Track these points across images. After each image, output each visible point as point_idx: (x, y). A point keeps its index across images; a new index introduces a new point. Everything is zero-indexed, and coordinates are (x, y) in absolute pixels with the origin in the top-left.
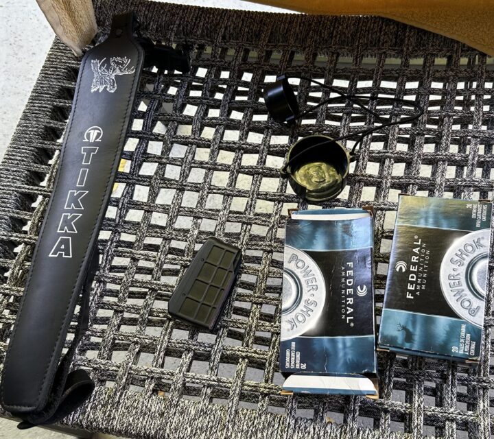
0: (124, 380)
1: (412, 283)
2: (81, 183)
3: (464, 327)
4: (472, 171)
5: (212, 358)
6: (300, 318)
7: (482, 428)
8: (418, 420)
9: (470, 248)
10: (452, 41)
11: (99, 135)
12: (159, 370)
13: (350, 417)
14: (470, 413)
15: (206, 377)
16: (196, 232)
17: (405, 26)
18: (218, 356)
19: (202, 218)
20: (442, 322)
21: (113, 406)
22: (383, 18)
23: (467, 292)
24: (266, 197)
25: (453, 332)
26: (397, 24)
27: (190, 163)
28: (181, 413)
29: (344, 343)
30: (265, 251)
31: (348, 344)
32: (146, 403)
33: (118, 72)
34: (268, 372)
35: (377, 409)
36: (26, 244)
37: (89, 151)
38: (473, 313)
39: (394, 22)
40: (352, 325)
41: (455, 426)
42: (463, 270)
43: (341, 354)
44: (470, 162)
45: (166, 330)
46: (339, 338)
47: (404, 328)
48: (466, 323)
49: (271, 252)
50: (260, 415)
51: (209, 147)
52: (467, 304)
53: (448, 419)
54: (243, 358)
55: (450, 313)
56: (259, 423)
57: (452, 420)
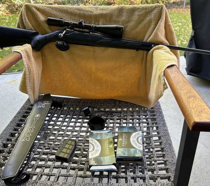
0: (40, 176)
1: (124, 143)
2: (33, 125)
3: (138, 150)
4: (136, 124)
5: (68, 169)
6: (94, 153)
7: (147, 177)
8: (129, 178)
9: (137, 135)
10: (128, 102)
11: (39, 116)
12: (51, 173)
13: (110, 179)
14: (143, 175)
15: (65, 174)
16: (63, 140)
17: (116, 100)
18: (69, 168)
19: (65, 137)
20: (132, 150)
21: (35, 183)
22: (110, 99)
23: (137, 143)
24: (83, 132)
25: (135, 152)
26: (114, 100)
27: (62, 126)
28: (57, 184)
29: (107, 158)
30: (83, 143)
31: (108, 158)
32: (46, 182)
33: (45, 104)
34: (85, 171)
35: (118, 177)
36: (11, 144)
37: (36, 119)
38: (140, 147)
39: (113, 99)
40: (109, 154)
41: (139, 179)
42: (136, 139)
43: (106, 161)
44: (135, 123)
45: (54, 163)
46: (106, 157)
47: (123, 152)
48: (138, 149)
49: (85, 143)
50: (82, 183)
51: (67, 122)
52: (138, 146)
53: (137, 177)
54: (77, 168)
55: (134, 148)
56: (82, 185)
57: (138, 177)
